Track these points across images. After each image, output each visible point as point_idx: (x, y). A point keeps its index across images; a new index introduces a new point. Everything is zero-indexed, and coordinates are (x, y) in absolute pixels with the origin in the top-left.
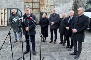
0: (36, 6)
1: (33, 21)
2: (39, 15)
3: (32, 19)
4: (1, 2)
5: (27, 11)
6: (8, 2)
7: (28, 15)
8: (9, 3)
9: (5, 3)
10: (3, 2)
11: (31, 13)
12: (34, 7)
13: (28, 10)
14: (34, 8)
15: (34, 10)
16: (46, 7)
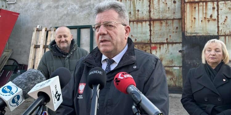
0: (164, 11)
1: (139, 106)
2: (179, 47)
3: (133, 88)
4: (40, 5)
5: (103, 30)
6: (61, 3)
7: (111, 54)
8: (63, 6)
9: (49, 7)
10: (44, 6)
11: (129, 41)
12: (154, 16)
13: (108, 25)
14: (154, 20)
15: (157, 26)
16: (210, 12)
